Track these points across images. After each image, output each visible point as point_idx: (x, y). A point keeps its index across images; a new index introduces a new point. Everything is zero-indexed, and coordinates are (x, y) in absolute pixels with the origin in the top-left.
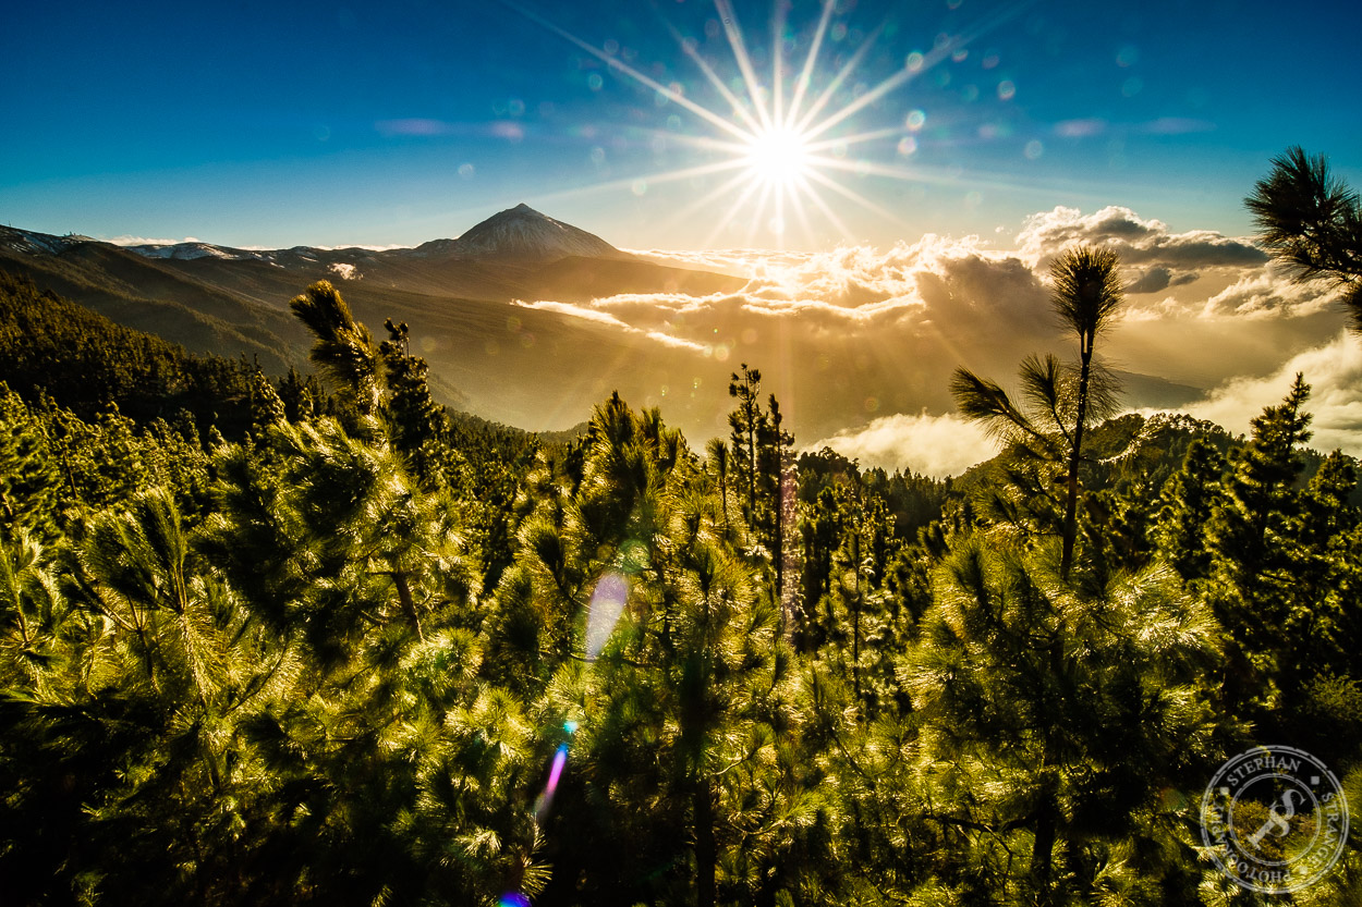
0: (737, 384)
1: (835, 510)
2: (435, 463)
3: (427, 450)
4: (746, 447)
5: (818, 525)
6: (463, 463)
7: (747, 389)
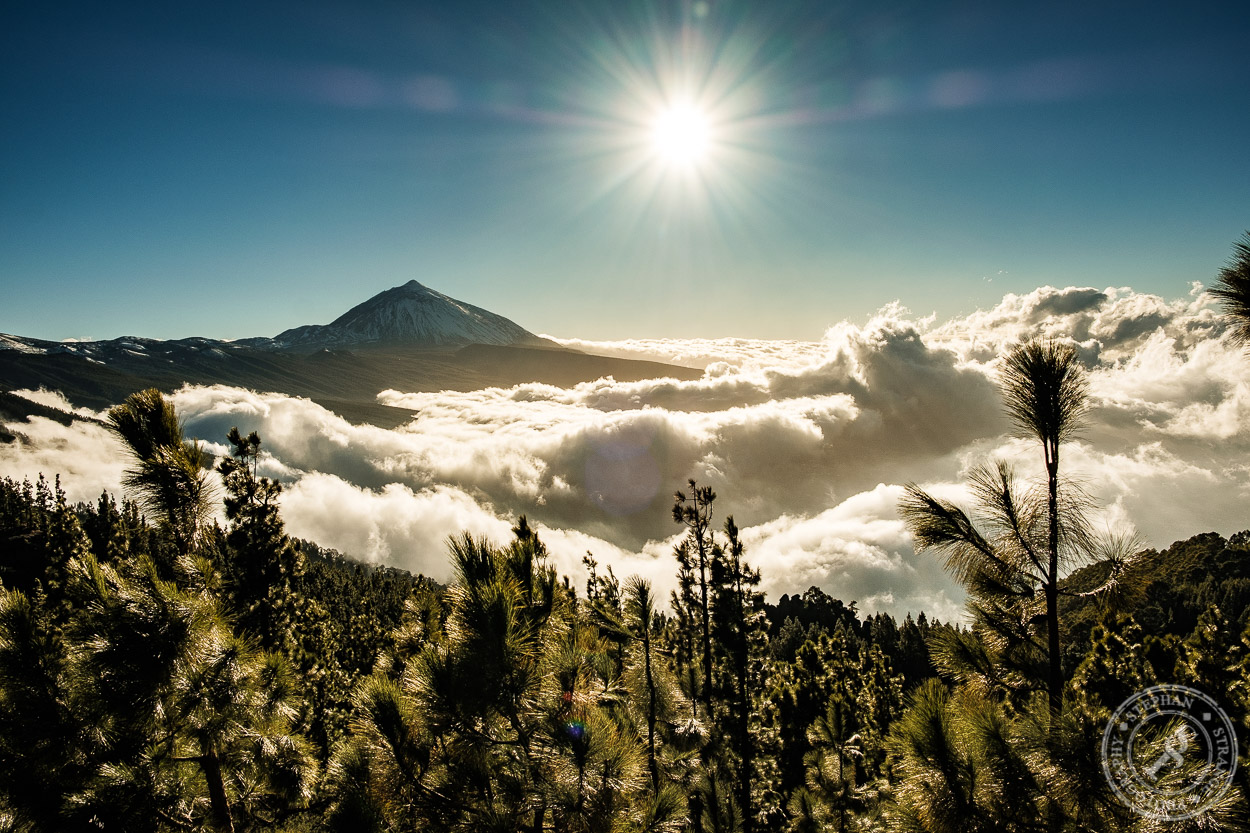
0: (684, 505)
1: (822, 672)
2: (284, 618)
3: (273, 601)
4: (697, 589)
5: (797, 693)
6: (324, 618)
7: (696, 512)
